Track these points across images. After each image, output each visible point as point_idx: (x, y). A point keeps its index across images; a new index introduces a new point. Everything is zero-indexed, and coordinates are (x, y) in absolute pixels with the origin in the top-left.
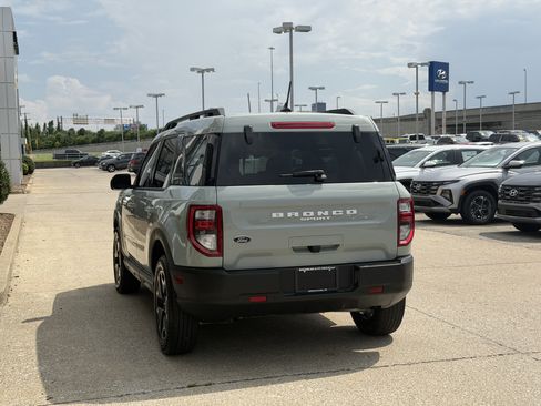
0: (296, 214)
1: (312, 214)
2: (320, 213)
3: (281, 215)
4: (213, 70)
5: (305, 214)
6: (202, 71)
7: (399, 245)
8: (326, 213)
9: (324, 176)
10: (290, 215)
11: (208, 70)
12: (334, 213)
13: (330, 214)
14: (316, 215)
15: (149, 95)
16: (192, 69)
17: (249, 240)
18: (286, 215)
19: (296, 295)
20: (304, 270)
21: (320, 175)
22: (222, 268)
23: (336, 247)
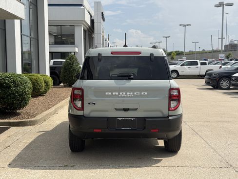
0: (117, 94)
1: (124, 93)
2: (128, 93)
3: (110, 94)
4: (190, 25)
5: (121, 93)
6: (185, 26)
7: (169, 110)
8: (132, 94)
9: (132, 77)
10: (114, 94)
11: (188, 25)
12: (135, 93)
13: (133, 94)
14: (126, 94)
15: (163, 37)
16: (180, 25)
17: (95, 104)
18: (112, 93)
19: (117, 130)
20: (120, 119)
21: (131, 76)
22: (83, 116)
23: (136, 109)
